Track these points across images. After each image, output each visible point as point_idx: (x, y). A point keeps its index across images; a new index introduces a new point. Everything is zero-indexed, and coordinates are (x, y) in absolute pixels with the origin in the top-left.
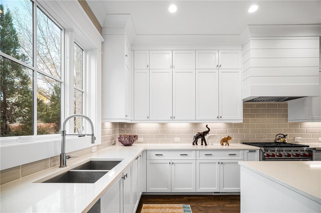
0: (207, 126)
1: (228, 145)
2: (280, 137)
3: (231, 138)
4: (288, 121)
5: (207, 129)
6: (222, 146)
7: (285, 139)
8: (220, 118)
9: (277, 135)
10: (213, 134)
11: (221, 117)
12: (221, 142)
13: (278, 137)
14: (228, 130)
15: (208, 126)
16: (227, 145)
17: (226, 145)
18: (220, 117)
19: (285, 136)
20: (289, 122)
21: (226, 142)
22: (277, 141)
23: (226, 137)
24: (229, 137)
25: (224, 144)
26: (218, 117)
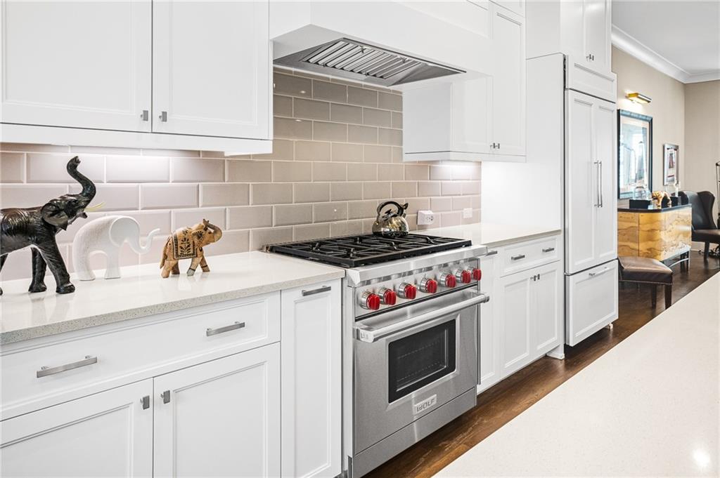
0: (73, 166)
1: (205, 268)
2: (389, 212)
3: (216, 230)
4: (404, 155)
5: (77, 188)
6: (171, 279)
7: (404, 219)
8: (157, 120)
9: (383, 206)
10: (117, 216)
11: (164, 117)
12: (165, 257)
13: (383, 213)
14: (204, 187)
15: (80, 169)
16: (199, 269)
17: (192, 270)
18: (157, 114)
19: (401, 210)
20: (406, 158)
21: (194, 255)
22: (382, 229)
23: (194, 228)
24: (207, 225)
25: (184, 264)
26: (145, 116)
